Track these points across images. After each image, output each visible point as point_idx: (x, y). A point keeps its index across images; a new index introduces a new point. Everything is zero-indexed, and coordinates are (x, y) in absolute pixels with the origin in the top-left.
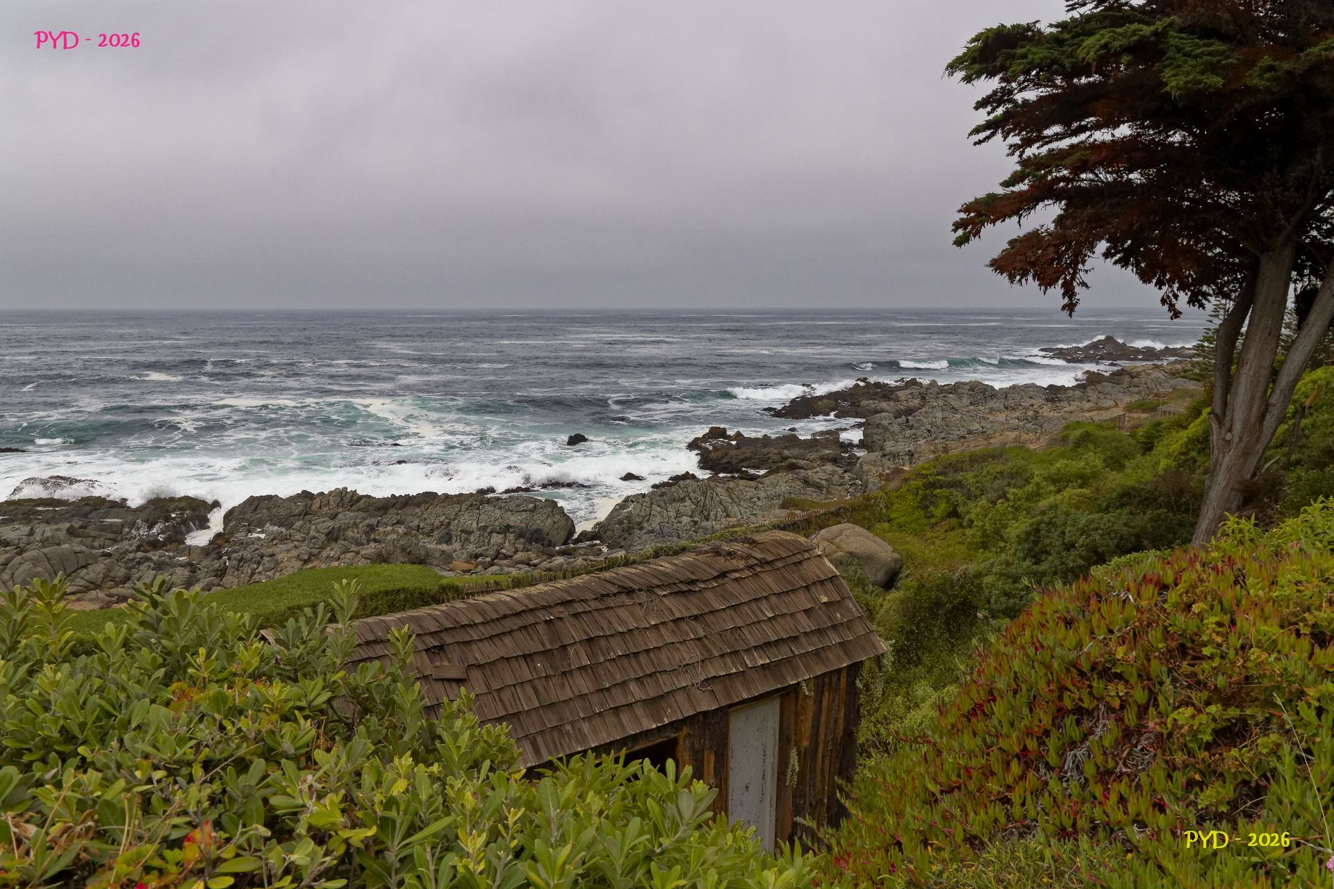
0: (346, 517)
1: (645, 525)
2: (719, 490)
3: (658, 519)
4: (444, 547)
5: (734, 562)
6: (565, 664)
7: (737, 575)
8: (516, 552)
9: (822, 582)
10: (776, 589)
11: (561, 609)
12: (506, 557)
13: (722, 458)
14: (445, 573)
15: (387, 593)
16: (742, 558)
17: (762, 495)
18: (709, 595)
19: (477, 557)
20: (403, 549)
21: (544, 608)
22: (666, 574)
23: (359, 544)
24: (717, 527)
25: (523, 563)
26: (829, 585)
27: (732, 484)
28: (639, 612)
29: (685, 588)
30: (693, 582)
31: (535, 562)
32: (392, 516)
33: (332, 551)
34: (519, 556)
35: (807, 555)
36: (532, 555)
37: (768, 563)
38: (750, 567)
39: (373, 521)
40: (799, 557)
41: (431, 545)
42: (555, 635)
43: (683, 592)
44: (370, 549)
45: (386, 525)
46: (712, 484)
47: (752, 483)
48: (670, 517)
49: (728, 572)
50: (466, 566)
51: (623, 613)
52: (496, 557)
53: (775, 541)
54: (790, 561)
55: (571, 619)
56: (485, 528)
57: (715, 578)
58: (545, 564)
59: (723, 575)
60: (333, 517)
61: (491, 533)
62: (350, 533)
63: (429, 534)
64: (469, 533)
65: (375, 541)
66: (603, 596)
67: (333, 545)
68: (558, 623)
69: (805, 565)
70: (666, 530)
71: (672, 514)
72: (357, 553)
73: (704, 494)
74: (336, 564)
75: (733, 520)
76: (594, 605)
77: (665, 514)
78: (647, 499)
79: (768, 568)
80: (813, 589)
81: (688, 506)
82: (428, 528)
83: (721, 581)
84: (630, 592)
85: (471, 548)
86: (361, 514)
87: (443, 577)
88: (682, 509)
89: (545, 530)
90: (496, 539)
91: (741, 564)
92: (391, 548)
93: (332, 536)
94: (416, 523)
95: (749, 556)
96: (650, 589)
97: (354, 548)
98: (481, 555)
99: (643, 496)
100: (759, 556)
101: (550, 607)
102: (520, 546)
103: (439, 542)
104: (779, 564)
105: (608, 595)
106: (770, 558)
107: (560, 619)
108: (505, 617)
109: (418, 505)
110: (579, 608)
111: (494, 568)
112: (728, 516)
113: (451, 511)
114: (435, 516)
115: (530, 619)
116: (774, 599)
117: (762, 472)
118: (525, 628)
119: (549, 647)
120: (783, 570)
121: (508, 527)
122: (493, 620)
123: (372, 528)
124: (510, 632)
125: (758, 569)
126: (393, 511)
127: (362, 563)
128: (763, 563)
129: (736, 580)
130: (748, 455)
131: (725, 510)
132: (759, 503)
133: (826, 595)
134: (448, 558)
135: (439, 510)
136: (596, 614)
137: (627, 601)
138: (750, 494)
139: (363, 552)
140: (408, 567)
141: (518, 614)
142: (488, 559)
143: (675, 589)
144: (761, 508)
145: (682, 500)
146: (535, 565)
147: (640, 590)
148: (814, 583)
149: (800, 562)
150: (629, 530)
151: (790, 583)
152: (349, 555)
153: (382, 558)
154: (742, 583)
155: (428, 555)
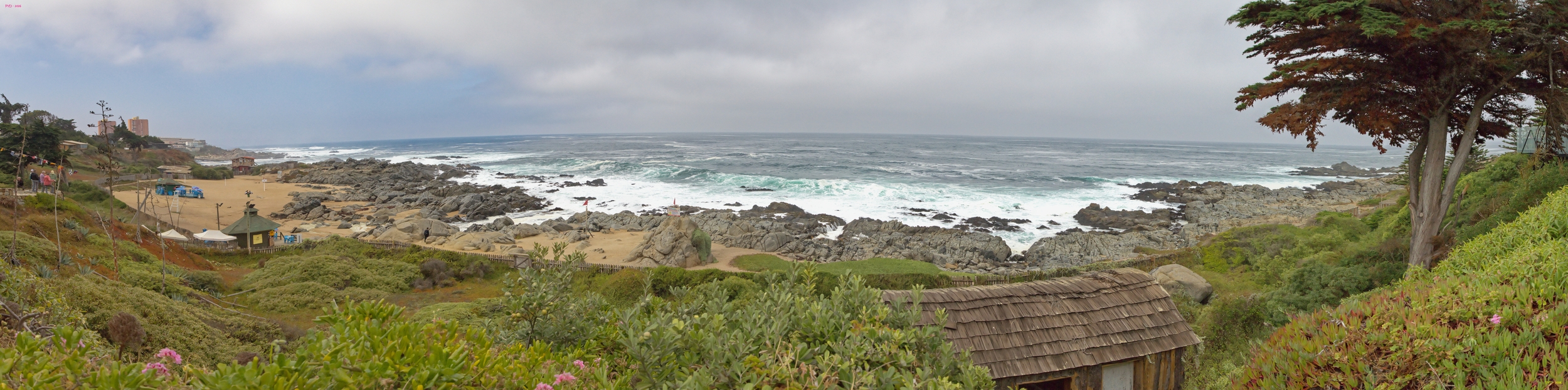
0: (896, 234)
1: (1052, 255)
2: (1095, 239)
3: (1059, 252)
4: (942, 255)
5: (1104, 283)
6: (1008, 329)
7: (1106, 291)
8: (979, 262)
9: (1159, 299)
10: (1131, 302)
11: (1006, 300)
12: (974, 264)
13: (1098, 221)
14: (942, 269)
15: (913, 275)
16: (1109, 282)
17: (1122, 244)
18: (1091, 302)
19: (958, 262)
20: (922, 254)
21: (997, 298)
22: (1065, 287)
23: (902, 249)
24: (1095, 260)
25: (982, 268)
26: (1163, 301)
27: (1103, 237)
28: (1050, 307)
29: (1076, 296)
30: (1081, 293)
31: (989, 268)
32: (917, 236)
33: (889, 250)
34: (980, 265)
35: (1149, 284)
36: (988, 265)
37: (1125, 286)
38: (1114, 287)
39: (908, 238)
40: (1145, 284)
41: (935, 253)
42: (1003, 313)
43: (1075, 298)
44: (906, 252)
45: (914, 240)
46: (1092, 235)
47: (1116, 237)
48: (1066, 252)
49: (1101, 289)
50: (953, 267)
51: (1040, 306)
52: (968, 264)
53: (1129, 274)
54: (1139, 286)
55: (1012, 306)
56: (963, 248)
57: (1094, 292)
58: (995, 271)
59: (1098, 291)
60: (890, 234)
61: (966, 251)
62: (897, 243)
63: (935, 248)
64: (955, 249)
65: (908, 248)
66: (1030, 295)
67: (889, 247)
68: (1004, 307)
69: (1148, 288)
70: (1064, 259)
71: (1068, 250)
72: (900, 253)
73: (1087, 240)
74: (890, 257)
75: (1104, 257)
76: (1025, 300)
77: (1063, 250)
78: (1053, 241)
79: (1125, 289)
80: (1153, 303)
81: (1077, 247)
82: (934, 245)
83: (1098, 294)
84: (1044, 295)
85: (956, 257)
86: (903, 234)
87: (941, 271)
88: (1074, 248)
89: (995, 252)
90: (969, 254)
91: (1108, 285)
92: (916, 253)
93: (889, 243)
94: (928, 241)
95: (1113, 281)
96: (1056, 295)
97: (899, 250)
98: (961, 262)
99: (1051, 239)
100: (1119, 281)
101: (1000, 298)
102: (981, 260)
103: (940, 253)
104: (1132, 287)
105: (1033, 295)
106: (1126, 283)
107: (1006, 305)
108: (976, 300)
109: (930, 232)
110: (1016, 300)
111: (967, 269)
112: (1101, 254)
113: (946, 237)
114: (938, 239)
115: (989, 303)
116: (1128, 307)
117: (1122, 231)
118: (987, 307)
119: (999, 319)
120: (1134, 291)
121: (975, 249)
122: (970, 301)
123: (907, 242)
124: (979, 308)
125: (1119, 289)
126: (917, 234)
127: (902, 258)
128: (1121, 286)
129: (1105, 294)
130: (1113, 220)
131: (1099, 251)
132: (1120, 248)
133: (1163, 308)
134: (943, 261)
135: (940, 236)
136: (1025, 304)
137: (1043, 300)
138: (1114, 243)
139: (903, 253)
140: (924, 263)
141: (983, 299)
142: (964, 264)
143: (1070, 296)
144: (1121, 251)
145: (1074, 242)
146: (989, 271)
147: (1050, 294)
148: (1154, 300)
149: (1145, 287)
150: (1042, 257)
151: (1139, 299)
152: (896, 253)
153: (911, 257)
154: (1109, 296)
155: (933, 258)
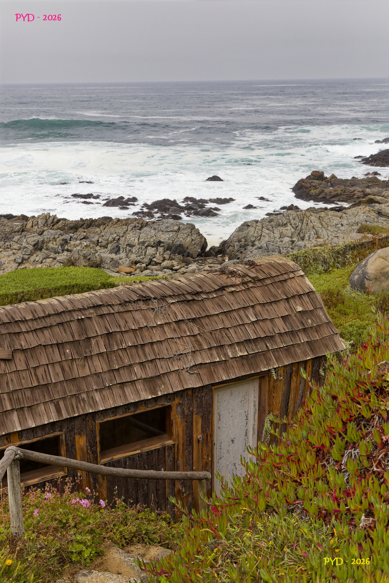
0: (49, 233)
1: (257, 243)
3: (267, 239)
4: (113, 256)
5: (233, 279)
6: (87, 351)
7: (233, 289)
8: (164, 260)
11: (92, 311)
12: (157, 264)
16: (240, 276)
17: (345, 222)
18: (208, 304)
19: (136, 263)
29: (189, 298)
30: (198, 293)
34: (165, 264)
35: (292, 275)
36: (175, 263)
37: (260, 280)
38: (244, 283)
39: (67, 237)
40: (286, 276)
41: (106, 255)
42: (83, 330)
43: (189, 301)
44: (63, 256)
45: (76, 239)
46: (308, 214)
48: (275, 238)
49: (227, 287)
50: (129, 270)
51: (138, 316)
52: (149, 264)
53: (270, 264)
54: (277, 279)
55: (97, 319)
56: (144, 243)
57: (216, 291)
59: (222, 288)
60: (41, 234)
61: (147, 246)
62: (51, 245)
63: (105, 247)
65: (68, 250)
66: (126, 302)
67: (38, 253)
68: (87, 322)
71: (277, 235)
73: (302, 221)
75: (321, 241)
77: (272, 235)
79: (259, 284)
80: (292, 301)
81: (289, 230)
82: (104, 243)
83: (220, 293)
85: (133, 257)
86: (59, 232)
87: (112, 277)
88: (285, 232)
90: (151, 251)
92: (76, 256)
93: (38, 247)
94: (96, 238)
97: (53, 255)
99: (257, 222)
102: (167, 256)
103: (111, 253)
108: (49, 316)
109: (99, 226)
110: (105, 310)
111: (147, 272)
112: (318, 237)
113: (120, 230)
114: (109, 234)
115: (67, 318)
116: (258, 308)
117: (346, 205)
118: (62, 324)
119: (77, 338)
121: (160, 242)
125: (251, 285)
126: (81, 230)
127: (57, 266)
131: (317, 233)
133: (302, 305)
136: (117, 316)
139: (58, 258)
140: (88, 269)
142: (144, 265)
143: (182, 298)
144: (343, 232)
148: (293, 297)
150: (245, 246)
152: (49, 260)
155: (102, 261)
